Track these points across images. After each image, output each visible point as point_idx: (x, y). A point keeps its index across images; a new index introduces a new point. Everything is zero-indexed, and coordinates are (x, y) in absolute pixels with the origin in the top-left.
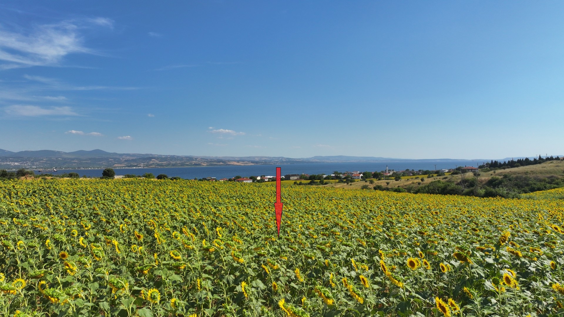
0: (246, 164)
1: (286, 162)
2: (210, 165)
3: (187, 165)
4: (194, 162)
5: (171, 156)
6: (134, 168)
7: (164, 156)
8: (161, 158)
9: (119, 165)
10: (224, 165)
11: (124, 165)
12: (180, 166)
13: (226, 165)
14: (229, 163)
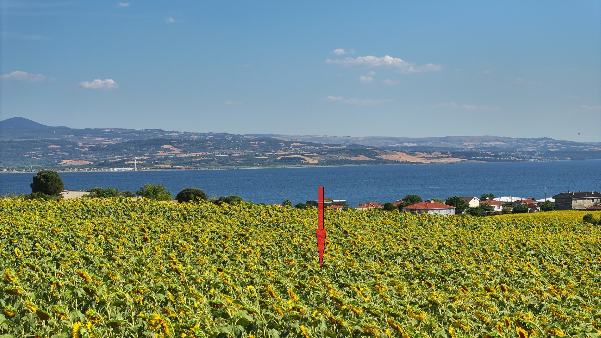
0: (436, 161)
1: (560, 154)
2: (328, 162)
3: (262, 162)
4: (282, 152)
5: (217, 135)
6: (116, 170)
7: (196, 134)
8: (189, 141)
9: (75, 162)
10: (369, 162)
11: (88, 163)
12: (241, 165)
13: (375, 162)
14: (384, 157)
